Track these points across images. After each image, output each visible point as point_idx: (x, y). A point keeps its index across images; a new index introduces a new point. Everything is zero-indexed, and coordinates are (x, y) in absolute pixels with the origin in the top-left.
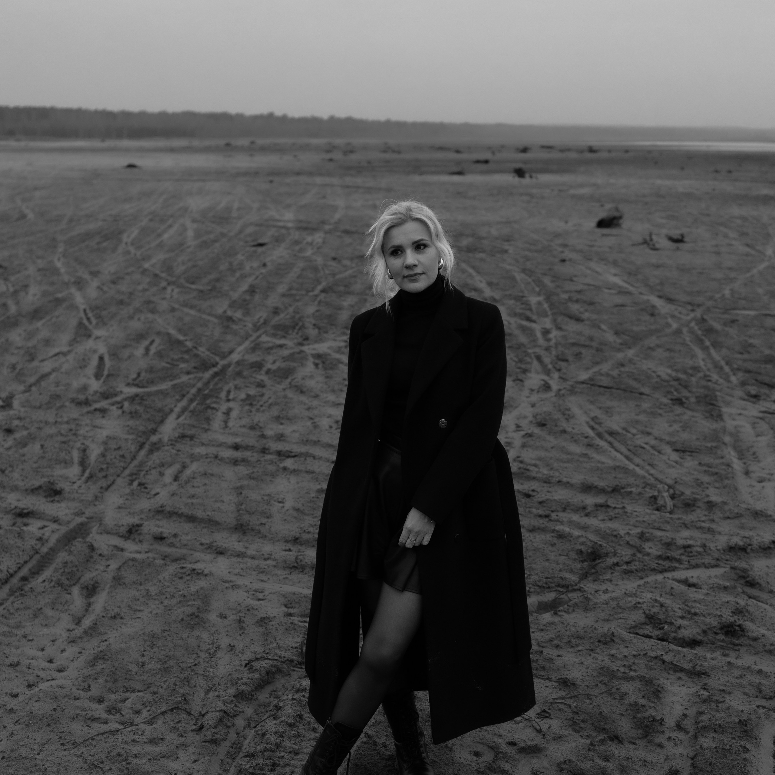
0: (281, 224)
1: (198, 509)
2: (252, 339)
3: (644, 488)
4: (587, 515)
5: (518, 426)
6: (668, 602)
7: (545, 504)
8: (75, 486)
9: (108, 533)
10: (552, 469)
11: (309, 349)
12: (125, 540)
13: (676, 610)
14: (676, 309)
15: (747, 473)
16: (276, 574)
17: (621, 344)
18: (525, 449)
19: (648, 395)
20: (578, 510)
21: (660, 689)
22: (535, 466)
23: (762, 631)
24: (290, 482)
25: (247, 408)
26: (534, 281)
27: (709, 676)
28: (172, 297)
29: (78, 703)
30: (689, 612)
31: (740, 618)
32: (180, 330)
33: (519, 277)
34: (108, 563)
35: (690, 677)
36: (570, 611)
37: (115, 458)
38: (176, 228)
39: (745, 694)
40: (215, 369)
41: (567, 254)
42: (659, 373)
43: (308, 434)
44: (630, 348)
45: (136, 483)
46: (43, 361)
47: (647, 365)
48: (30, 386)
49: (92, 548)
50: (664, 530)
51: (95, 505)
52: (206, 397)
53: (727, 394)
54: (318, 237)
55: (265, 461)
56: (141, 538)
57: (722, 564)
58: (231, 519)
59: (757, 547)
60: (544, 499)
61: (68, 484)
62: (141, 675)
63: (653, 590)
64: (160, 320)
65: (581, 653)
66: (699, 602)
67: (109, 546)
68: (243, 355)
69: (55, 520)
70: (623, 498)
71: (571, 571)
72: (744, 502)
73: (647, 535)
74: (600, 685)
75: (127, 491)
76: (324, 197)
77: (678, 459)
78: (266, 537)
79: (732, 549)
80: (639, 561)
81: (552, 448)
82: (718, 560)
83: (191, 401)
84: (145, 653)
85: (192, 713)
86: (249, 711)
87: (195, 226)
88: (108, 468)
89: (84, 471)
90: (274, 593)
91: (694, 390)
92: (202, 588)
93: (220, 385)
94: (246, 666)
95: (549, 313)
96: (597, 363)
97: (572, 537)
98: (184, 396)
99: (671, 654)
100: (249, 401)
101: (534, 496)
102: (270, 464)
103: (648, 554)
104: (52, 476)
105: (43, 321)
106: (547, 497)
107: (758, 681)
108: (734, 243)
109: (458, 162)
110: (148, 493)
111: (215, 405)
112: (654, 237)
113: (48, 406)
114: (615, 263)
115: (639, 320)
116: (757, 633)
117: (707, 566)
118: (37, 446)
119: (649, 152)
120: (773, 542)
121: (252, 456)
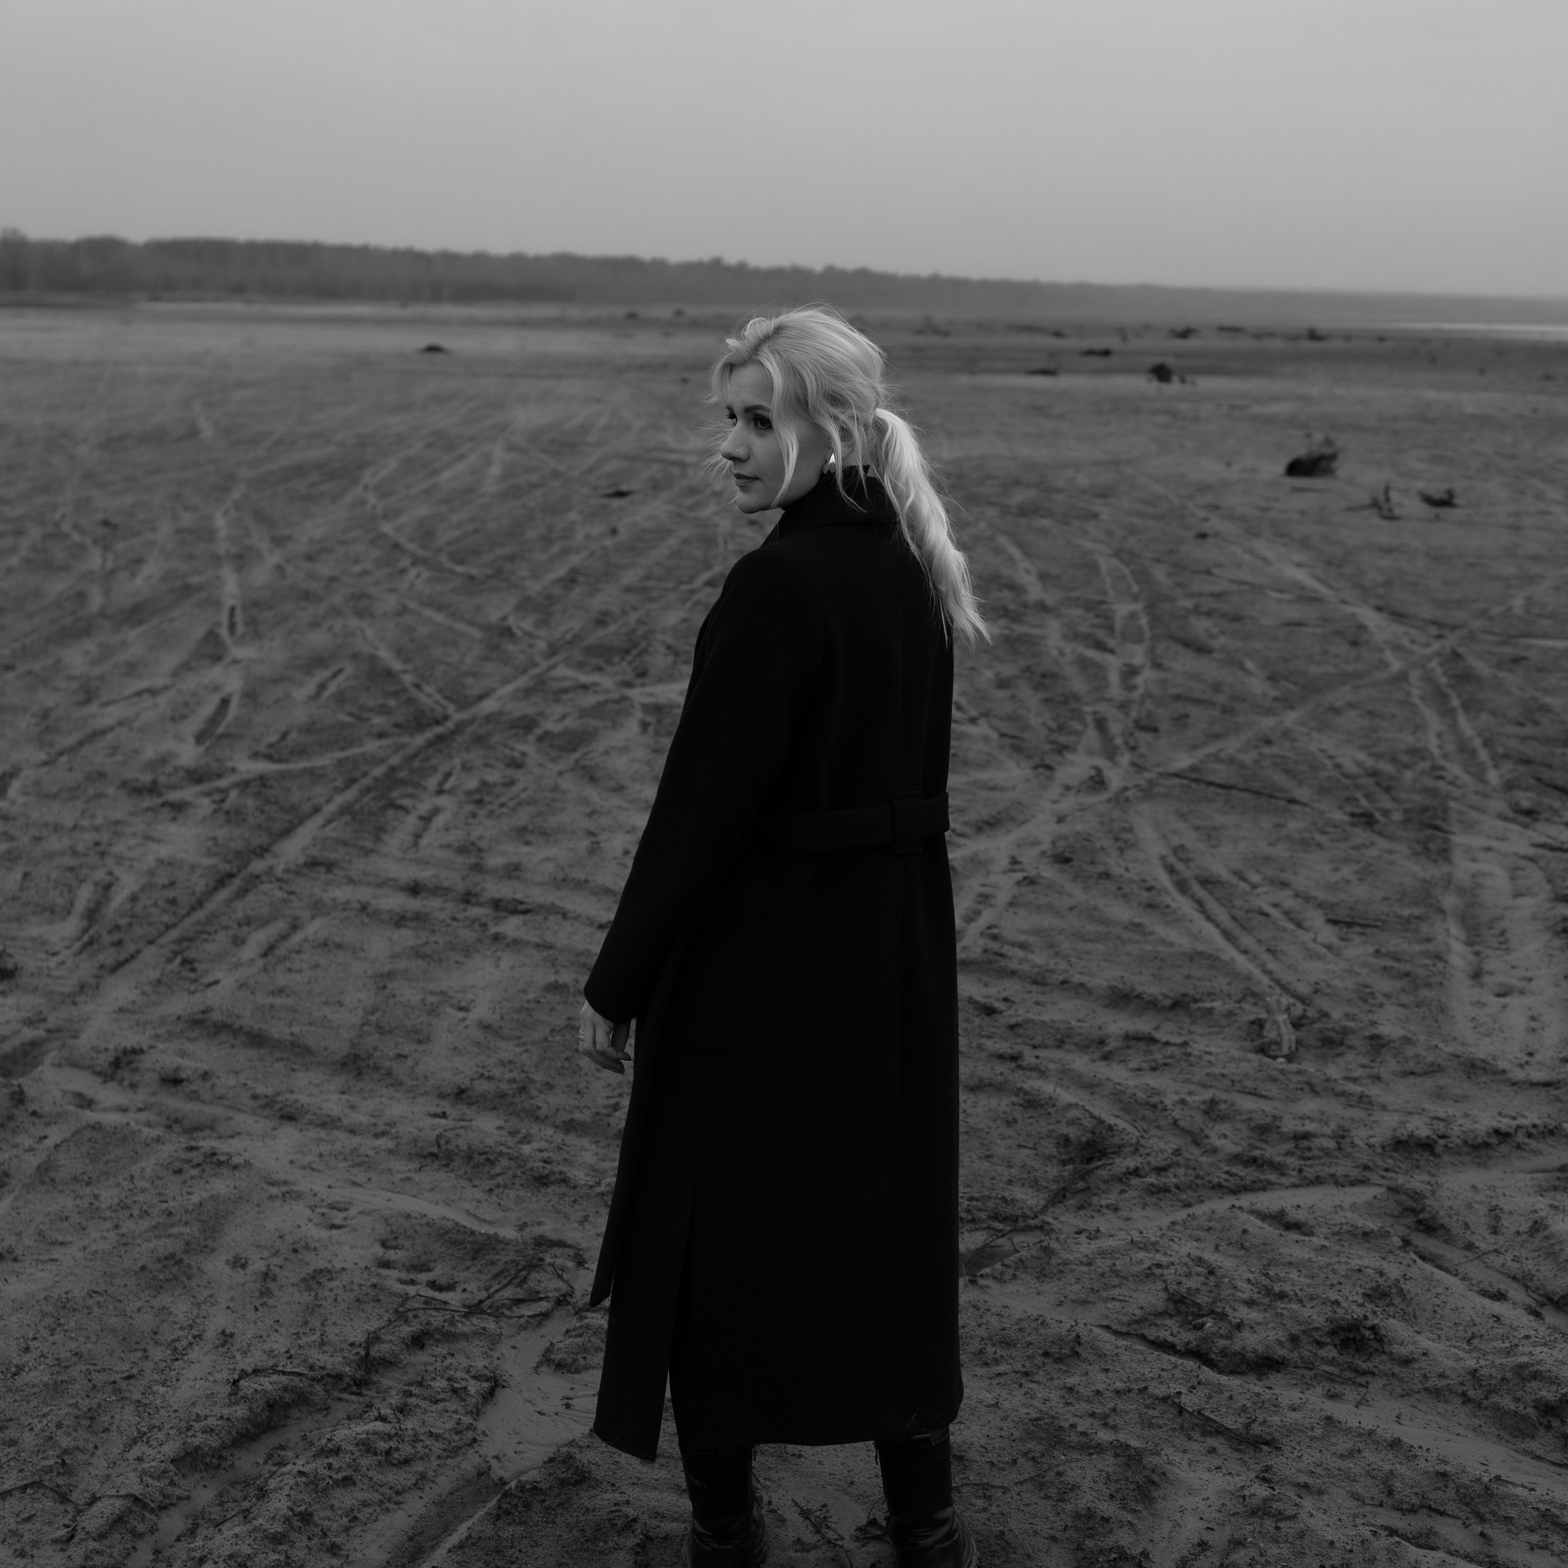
0: (674, 457)
1: (280, 1019)
2: (536, 671)
3: (1241, 1001)
4: (1106, 1057)
5: (1014, 861)
6: (1225, 1262)
7: (1021, 1031)
8: (53, 963)
9: (72, 1064)
10: (1057, 954)
11: (641, 694)
12: (105, 1082)
13: (1239, 1284)
14: (1406, 634)
16: (390, 1170)
17: (1276, 699)
18: (1013, 911)
19: (1304, 805)
20: (1088, 1047)
21: (1155, 1477)
22: (1023, 946)
23: (1425, 1342)
24: (497, 966)
25: (469, 808)
26: (1133, 573)
27: (1278, 1449)
28: (411, 588)
30: (1268, 1291)
31: (1379, 1310)
32: (400, 654)
33: (1105, 564)
35: (1235, 1450)
36: (1007, 1276)
37: (156, 905)
39: (1354, 1496)
40: (439, 730)
41: (1216, 523)
42: (1339, 760)
43: (571, 866)
44: (1292, 708)
45: (179, 960)
47: (1317, 743)
48: (60, 754)
49: (19, 1098)
50: (1265, 1097)
51: (75, 1004)
52: (396, 784)
53: (1472, 807)
55: (465, 918)
56: (136, 1077)
57: (1374, 1178)
58: (340, 1046)
59: (1459, 1142)
60: (1020, 1019)
61: (43, 956)
63: (1200, 1234)
64: (368, 631)
65: (1002, 1380)
66: (1298, 1266)
67: (64, 1093)
68: (506, 704)
70: (1194, 1022)
71: (1034, 1184)
72: (1454, 1039)
73: (1223, 1106)
74: (1021, 1461)
75: (156, 975)
77: (1334, 940)
78: (401, 1084)
79: (1401, 1145)
80: (1187, 1167)
81: (1071, 909)
82: (1366, 1168)
83: (365, 791)
85: (72, 1496)
86: (204, 1497)
87: (509, 457)
88: (131, 925)
89: (85, 931)
90: (370, 1213)
91: (1403, 796)
93: (434, 762)
94: (231, 1385)
95: (1147, 634)
96: (1217, 737)
97: (1054, 1106)
98: (353, 781)
99: (1201, 1392)
100: (479, 798)
101: (1001, 1012)
102: (468, 927)
103: (1215, 1151)
105: (143, 627)
106: (1030, 1016)
107: (1387, 1467)
108: (1555, 509)
109: (1052, 354)
110: (195, 981)
111: (405, 802)
112: (1394, 495)
113: (73, 792)
114: (1304, 543)
115: (1325, 652)
116: (1411, 1347)
117: (1339, 1182)
118: (17, 875)
119: (1426, 341)
120: (1497, 1132)
121: (442, 909)
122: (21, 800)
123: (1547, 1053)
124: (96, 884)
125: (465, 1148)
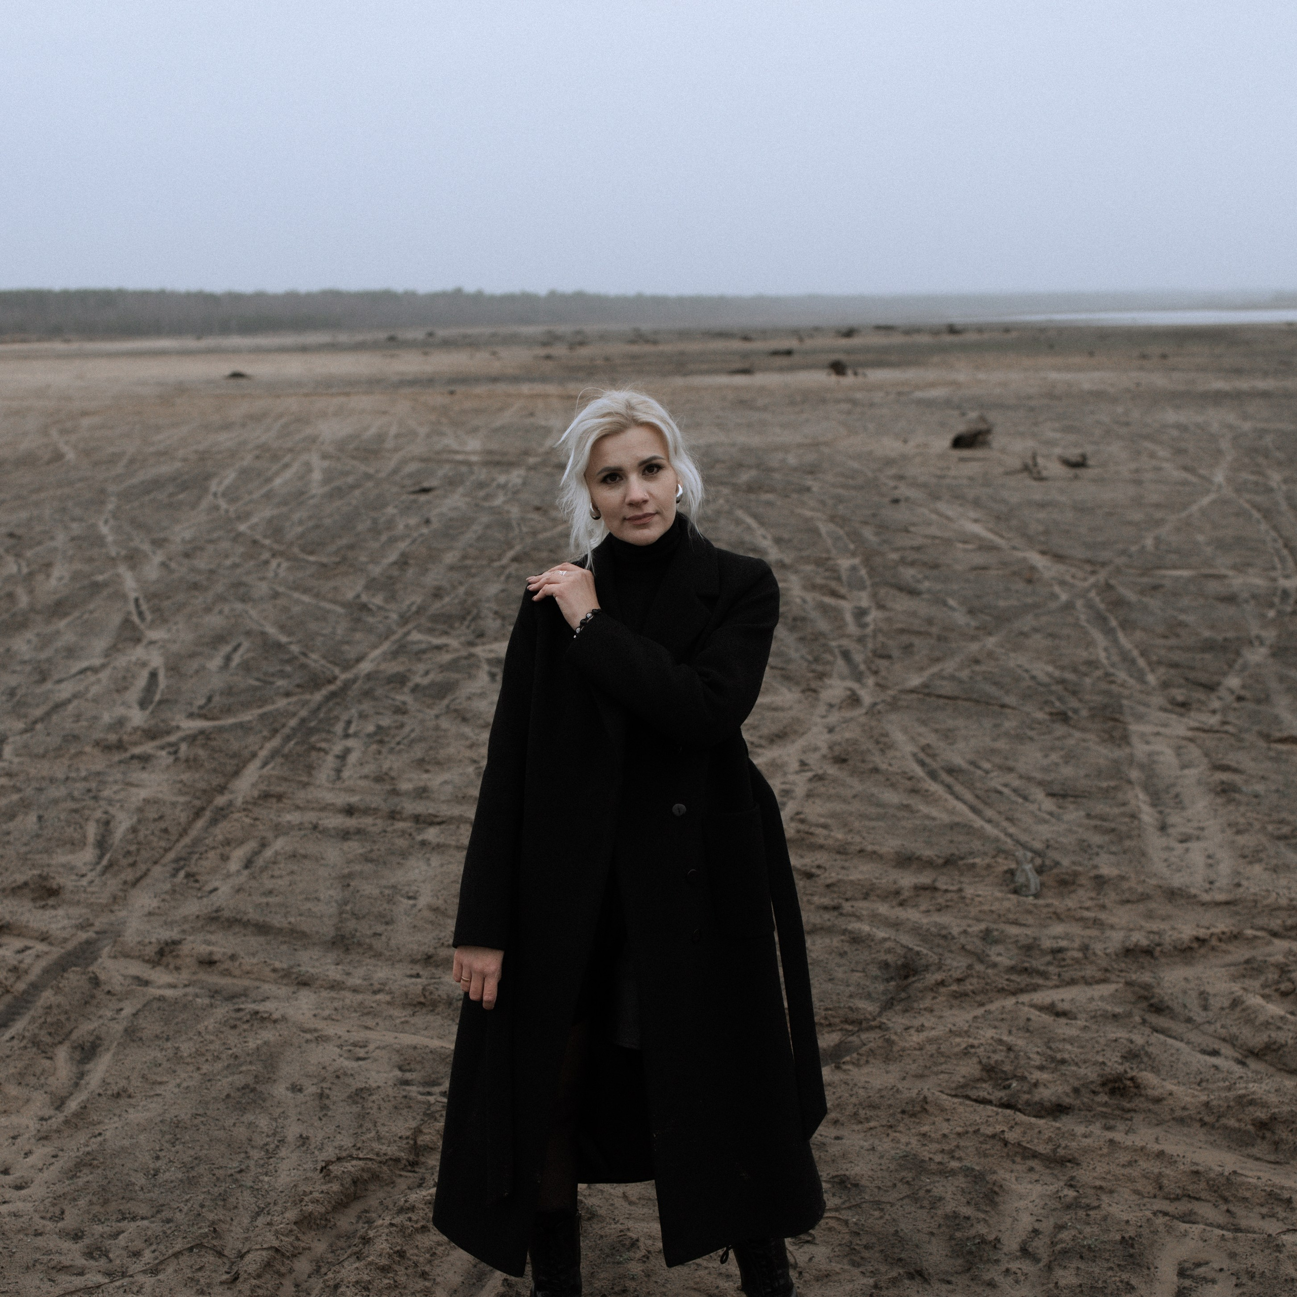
0: (460, 457)
1: (276, 913)
2: (396, 637)
3: (994, 857)
4: (901, 904)
5: (803, 764)
6: (1019, 1042)
7: (836, 889)
8: (84, 882)
9: (126, 956)
10: (851, 831)
11: (484, 651)
12: (153, 967)
13: (1031, 1056)
14: (1067, 571)
15: (1163, 828)
16: (391, 1016)
17: (977, 628)
18: (810, 801)
19: (1013, 708)
20: (887, 897)
21: (996, 1189)
22: (825, 826)
23: (1169, 1086)
24: (429, 865)
25: (374, 747)
26: (848, 534)
27: (1078, 1164)
28: (276, 575)
29: (40, 1242)
30: (1053, 1059)
31: (1134, 1066)
32: (282, 628)
33: (824, 528)
34: (120, 1005)
35: (1048, 1167)
36: (862, 1062)
37: (153, 833)
38: (295, 468)
39: (1136, 1192)
40: (332, 687)
41: (904, 491)
42: (1033, 673)
43: (467, 787)
44: (990, 634)
45: (182, 874)
46: (59, 682)
48: (34, 723)
49: (95, 981)
50: (1024, 925)
51: (112, 912)
52: (311, 731)
53: (1139, 703)
54: (516, 476)
55: (395, 831)
56: (179, 962)
57: (1113, 977)
58: (328, 930)
59: (1170, 947)
60: (834, 880)
61: (73, 877)
62: (149, 1192)
63: (997, 1023)
64: (253, 613)
65: (873, 1132)
66: (1071, 1041)
67: (125, 977)
68: (379, 664)
69: (44, 938)
70: (962, 875)
71: (869, 997)
72: (1155, 875)
73: (996, 933)
74: (899, 1184)
75: (168, 886)
76: (532, 415)
77: (1053, 808)
78: (381, 954)
79: (1129, 952)
80: (978, 977)
81: (855, 796)
82: (1106, 970)
83: (288, 738)
84: (161, 1154)
85: (226, 1253)
86: (320, 1247)
87: (326, 463)
88: (138, 850)
89: (101, 857)
90: (384, 1048)
91: (1087, 697)
92: (265, 1042)
93: (336, 712)
94: (321, 1171)
95: (868, 583)
96: (938, 660)
97: (872, 940)
98: (276, 731)
99: (1018, 1130)
101: (818, 876)
102: (400, 837)
103: (995, 965)
104: (48, 865)
105: (69, 619)
106: (840, 877)
107: (1157, 1171)
108: (1165, 465)
109: (745, 355)
110: (199, 889)
111: (324, 745)
112: (1040, 460)
113: (57, 752)
114: (977, 503)
115: (1008, 589)
116: (1160, 1090)
117: (1088, 982)
118: (33, 818)
119: (1043, 330)
120: (1197, 939)
121: (374, 825)
122: (16, 760)
123: (1223, 882)
124: (97, 821)
125: (445, 997)
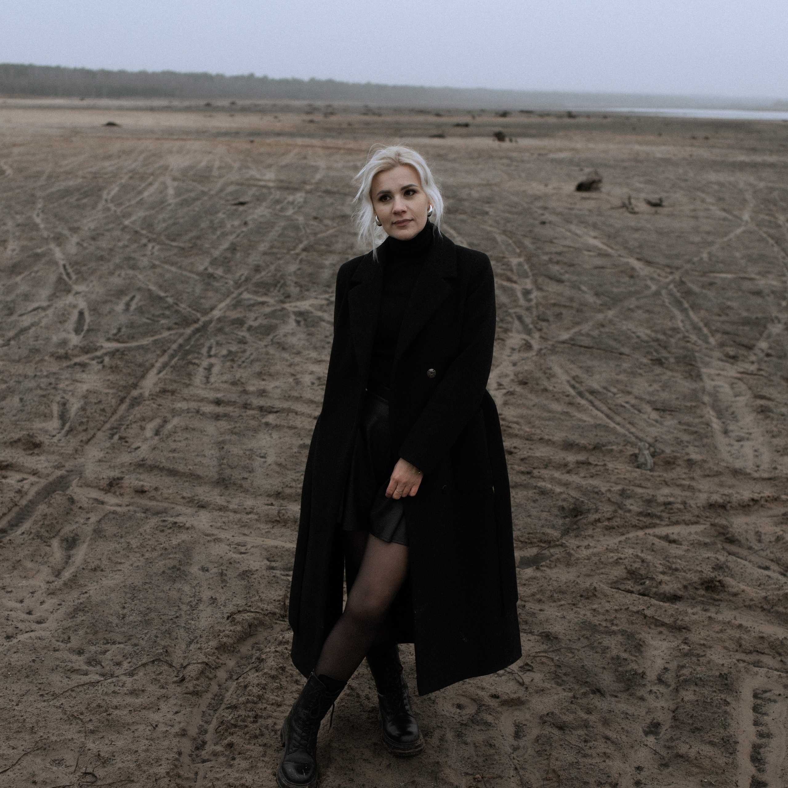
0: (262, 183)
1: (180, 463)
2: (234, 295)
3: (625, 445)
4: (568, 472)
5: (499, 384)
6: (649, 557)
7: (527, 461)
8: (55, 440)
9: (88, 486)
10: (533, 427)
11: (291, 306)
12: (106, 493)
13: (657, 565)
15: (726, 432)
16: (259, 528)
17: (601, 305)
18: (507, 407)
19: (628, 355)
20: (559, 468)
21: (641, 643)
22: (517, 423)
23: (742, 586)
24: (272, 437)
25: (228, 364)
26: (514, 242)
27: (690, 630)
28: (152, 254)
29: (58, 655)
30: (670, 568)
31: (721, 574)
32: (160, 287)
33: (500, 238)
34: (88, 516)
35: (671, 632)
36: (552, 566)
37: (96, 412)
38: (156, 185)
39: (726, 648)
40: (196, 326)
41: (548, 217)
42: (639, 334)
43: (290, 390)
44: (610, 309)
45: (116, 437)
46: (21, 315)
47: (627, 326)
48: (9, 340)
49: (72, 501)
51: (75, 459)
52: (187, 353)
53: (706, 355)
54: (299, 197)
55: (247, 416)
56: (122, 491)
57: (702, 521)
58: (212, 473)
59: (737, 504)
60: (526, 456)
61: (48, 437)
62: (122, 627)
63: (634, 546)
64: (140, 277)
65: (563, 608)
66: (680, 557)
67: (89, 499)
68: (225, 312)
69: (35, 473)
70: (604, 456)
71: (553, 527)
72: (723, 460)
73: (628, 492)
74: (582, 639)
75: (108, 444)
76: (305, 158)
77: (658, 418)
78: (248, 491)
79: (712, 506)
80: (621, 518)
81: (534, 406)
82: (698, 516)
83: (172, 356)
84: (126, 605)
85: (174, 665)
86: (231, 663)
87: (176, 184)
88: (88, 421)
89: (63, 425)
90: (256, 547)
91: (673, 351)
92: (183, 541)
93: (202, 341)
94: (228, 618)
95: (530, 274)
96: (578, 324)
97: (553, 493)
98: (165, 351)
99: (652, 609)
100: (231, 357)
101: (516, 453)
102: (251, 419)
103: (629, 511)
104: (32, 429)
105: (22, 276)
106: (529, 454)
107: (738, 636)
108: (712, 208)
109: (439, 126)
110: (129, 447)
111: (196, 361)
112: (633, 201)
113: (27, 359)
114: (595, 226)
115: (618, 282)
116: (737, 589)
117: (687, 523)
118: (16, 400)
119: (627, 118)
120: (753, 500)
121: (234, 412)
123: (765, 466)
124: (58, 403)
125: (292, 517)
